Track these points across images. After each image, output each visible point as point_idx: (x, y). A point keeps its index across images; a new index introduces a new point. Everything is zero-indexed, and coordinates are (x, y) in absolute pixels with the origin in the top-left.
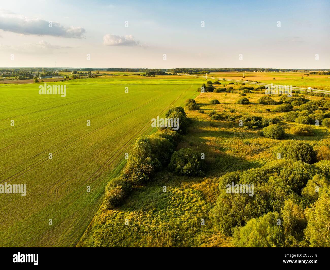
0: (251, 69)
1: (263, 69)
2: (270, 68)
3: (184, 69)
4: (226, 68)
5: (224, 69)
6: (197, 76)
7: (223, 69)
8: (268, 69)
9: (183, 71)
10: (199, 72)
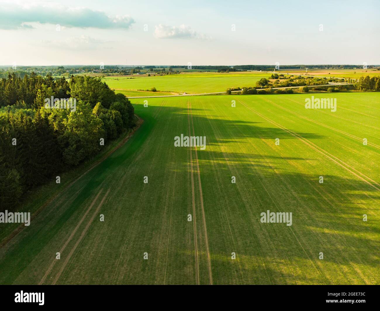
0: (324, 65)
1: (339, 65)
2: (347, 64)
3: (251, 66)
4: (297, 65)
5: (294, 66)
6: (266, 72)
7: (292, 66)
8: (345, 65)
9: (251, 68)
10: (268, 69)
